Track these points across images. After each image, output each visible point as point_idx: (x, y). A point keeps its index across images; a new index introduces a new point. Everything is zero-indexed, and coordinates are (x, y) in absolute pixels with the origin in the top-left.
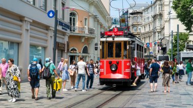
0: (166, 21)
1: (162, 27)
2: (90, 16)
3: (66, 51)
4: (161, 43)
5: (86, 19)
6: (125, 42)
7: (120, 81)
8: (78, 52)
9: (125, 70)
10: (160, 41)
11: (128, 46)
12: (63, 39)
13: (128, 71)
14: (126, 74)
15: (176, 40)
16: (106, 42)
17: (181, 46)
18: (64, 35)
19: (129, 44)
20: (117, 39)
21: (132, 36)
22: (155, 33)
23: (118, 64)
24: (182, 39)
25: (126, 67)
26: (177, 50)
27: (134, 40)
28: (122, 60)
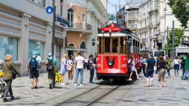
0: (162, 17)
1: (158, 23)
2: (87, 12)
3: (64, 46)
4: (157, 38)
5: (83, 15)
6: (122, 38)
8: (75, 47)
9: (121, 65)
10: (155, 37)
11: (124, 42)
12: (61, 34)
13: (124, 65)
14: (122, 69)
15: (171, 36)
16: (103, 37)
17: (176, 41)
18: (62, 31)
19: (126, 40)
20: (113, 35)
22: (151, 29)
23: (115, 59)
24: (177, 35)
25: (123, 62)
26: (172, 46)
27: (130, 35)
28: (119, 56)
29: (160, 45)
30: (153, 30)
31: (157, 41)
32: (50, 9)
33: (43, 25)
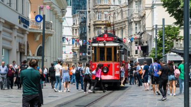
1: (142, 15)
4: (140, 39)
6: (115, 48)
7: (111, 81)
9: (115, 72)
10: (138, 36)
11: (118, 51)
12: (22, 38)
13: (117, 72)
14: (116, 75)
15: (161, 37)
16: (98, 47)
17: (168, 44)
18: (23, 34)
19: (119, 49)
20: (108, 45)
21: (120, 41)
22: (130, 23)
23: (109, 66)
24: (169, 35)
25: (117, 69)
26: (162, 51)
27: (122, 45)
28: (113, 63)
29: (145, 49)
30: (134, 25)
31: (140, 43)
32: (39, 17)
33: (9, 29)
